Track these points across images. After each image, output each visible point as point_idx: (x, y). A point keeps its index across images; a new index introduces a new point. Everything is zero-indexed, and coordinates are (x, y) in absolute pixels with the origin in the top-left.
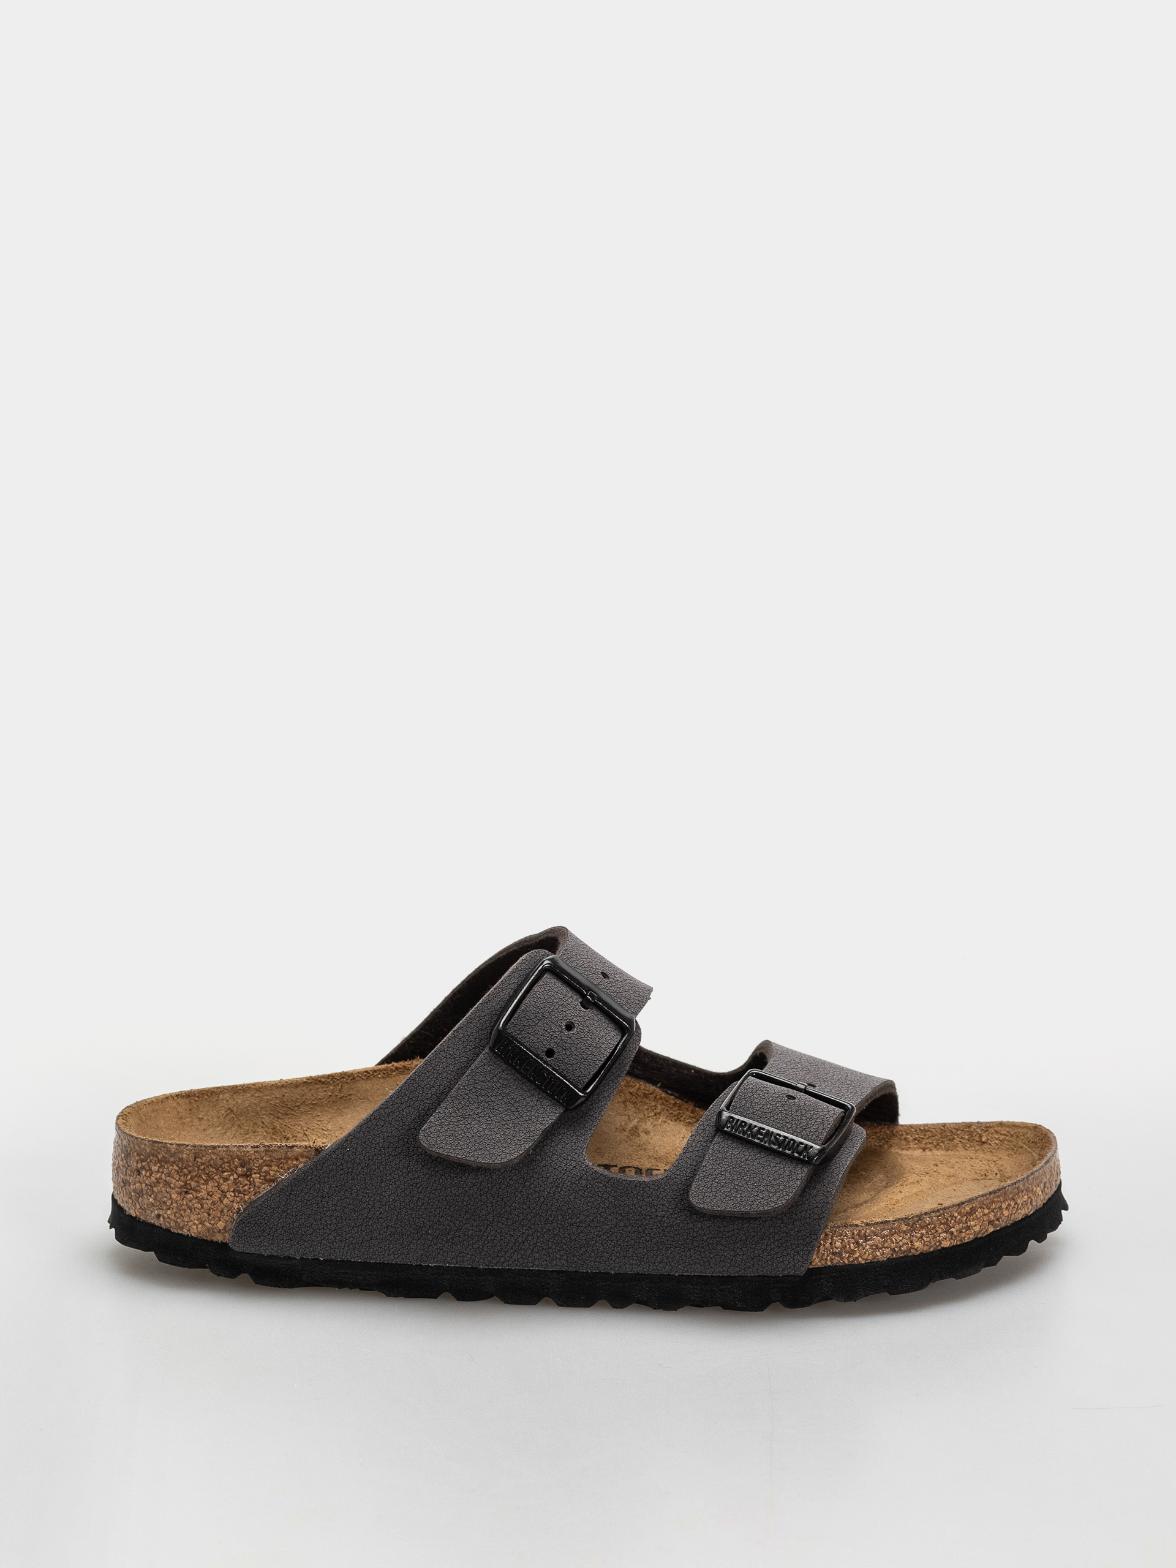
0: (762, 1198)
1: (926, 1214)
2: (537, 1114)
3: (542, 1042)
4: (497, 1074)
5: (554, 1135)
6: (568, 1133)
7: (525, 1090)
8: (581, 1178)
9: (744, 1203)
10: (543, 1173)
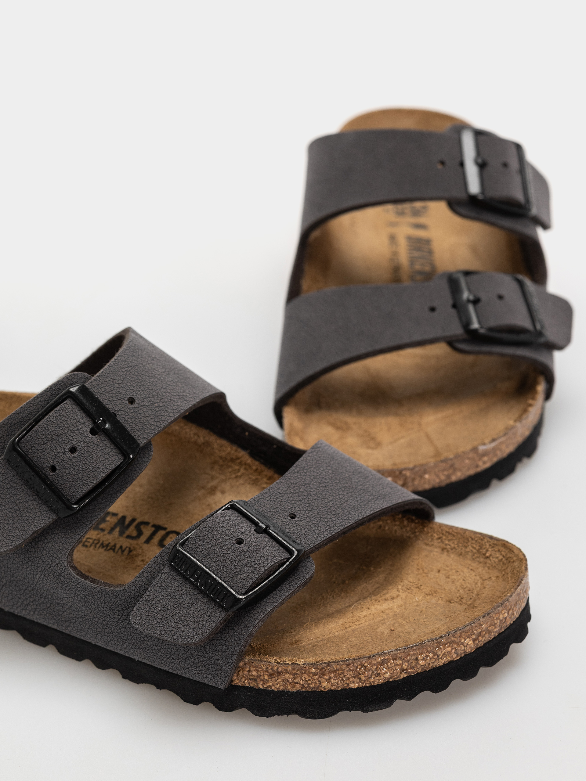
0: (183, 632)
1: (334, 662)
2: (34, 516)
3: (47, 459)
4: (9, 477)
5: (48, 533)
6: (60, 534)
7: (30, 494)
8: (60, 574)
9: (168, 632)
10: (35, 562)
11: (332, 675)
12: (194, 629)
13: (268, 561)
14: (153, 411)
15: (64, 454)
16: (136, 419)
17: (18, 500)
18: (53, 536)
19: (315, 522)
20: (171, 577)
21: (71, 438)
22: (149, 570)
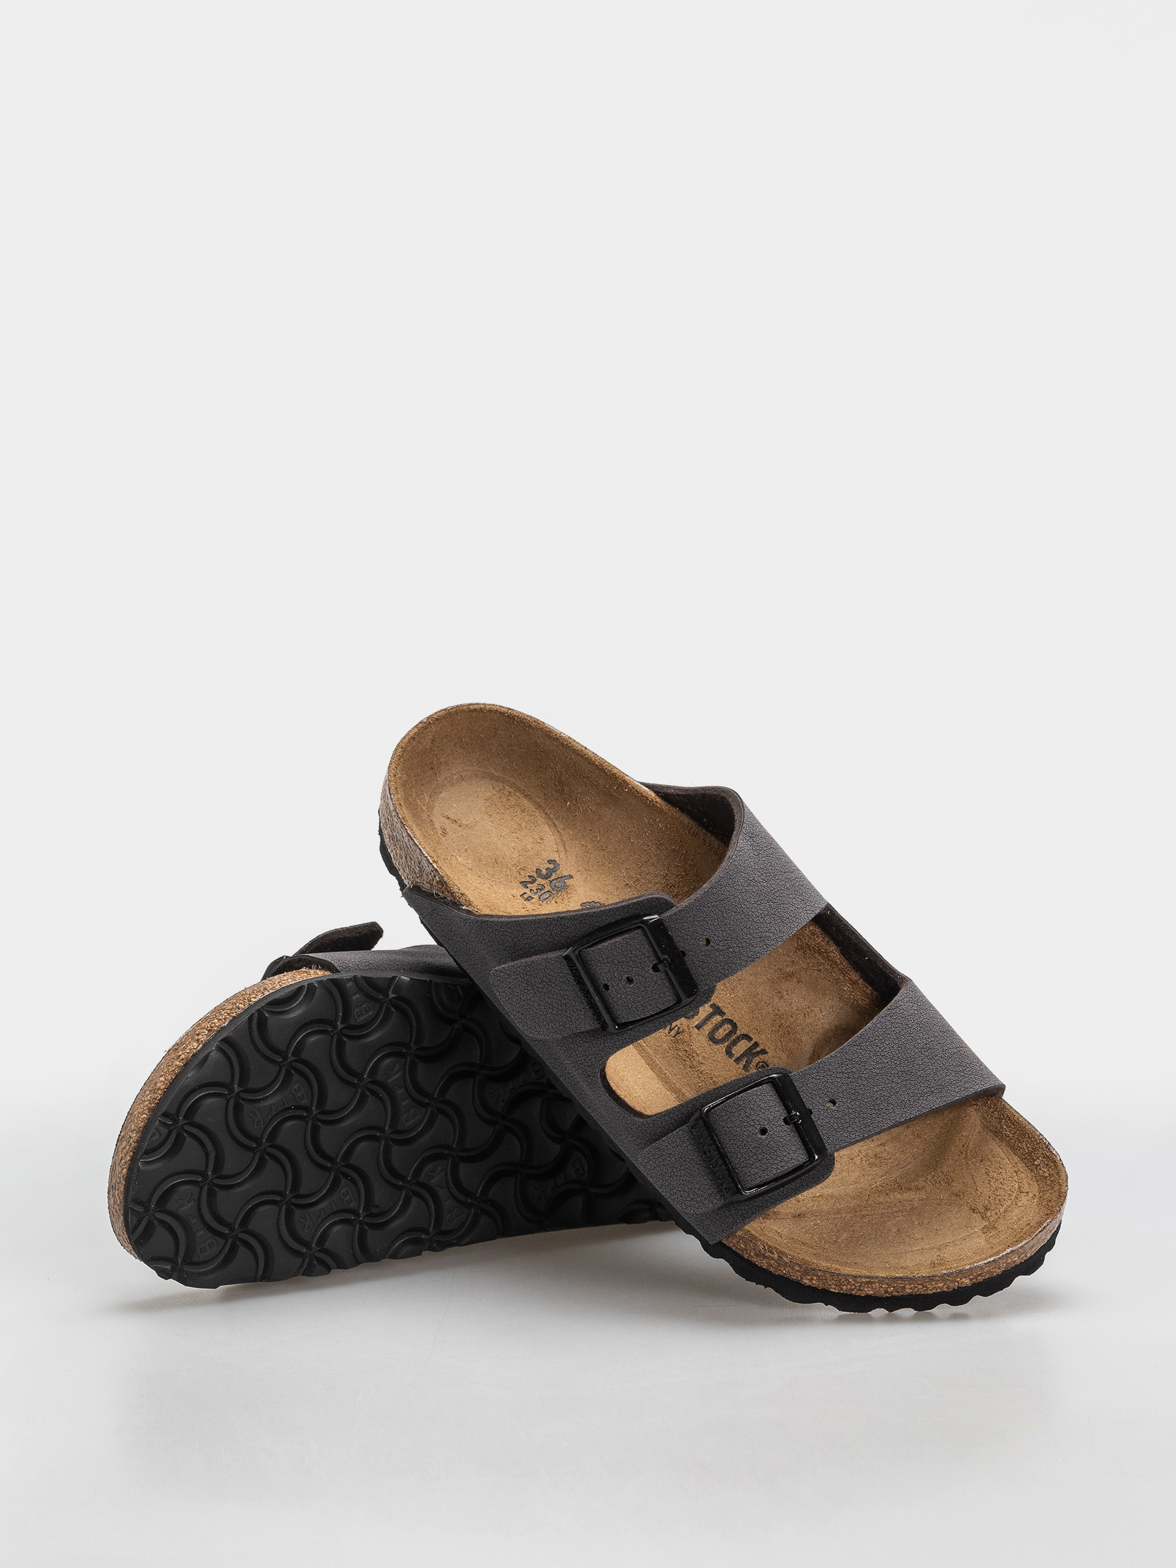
3: (605, 978)
11: (815, 1278)
12: (692, 1199)
13: (783, 1164)
14: (725, 956)
15: (620, 980)
16: (705, 963)
17: (567, 995)
18: (592, 1038)
19: (853, 1117)
20: (688, 1137)
21: (631, 969)
22: (671, 1116)
